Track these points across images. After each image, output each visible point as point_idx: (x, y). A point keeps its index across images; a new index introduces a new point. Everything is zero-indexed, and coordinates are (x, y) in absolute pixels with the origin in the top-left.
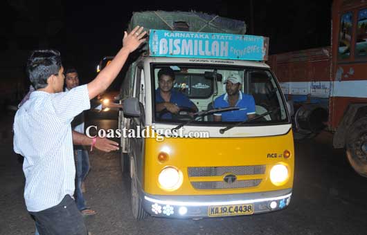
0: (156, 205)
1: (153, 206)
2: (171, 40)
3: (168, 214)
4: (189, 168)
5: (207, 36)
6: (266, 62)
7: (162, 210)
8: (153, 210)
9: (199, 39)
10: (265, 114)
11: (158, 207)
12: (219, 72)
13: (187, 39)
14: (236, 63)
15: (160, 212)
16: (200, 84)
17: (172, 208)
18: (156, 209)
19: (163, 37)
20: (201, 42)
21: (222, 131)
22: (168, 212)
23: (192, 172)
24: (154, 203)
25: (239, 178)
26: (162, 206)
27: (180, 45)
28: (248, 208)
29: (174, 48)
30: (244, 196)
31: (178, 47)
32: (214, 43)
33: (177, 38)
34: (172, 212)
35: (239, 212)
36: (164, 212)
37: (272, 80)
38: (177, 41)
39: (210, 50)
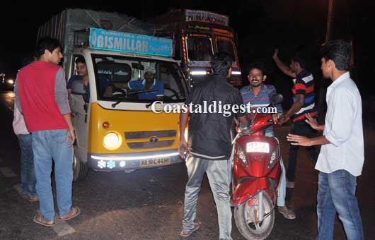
0: (102, 161)
1: (99, 162)
2: (106, 37)
3: (111, 168)
4: (125, 133)
5: (133, 36)
6: (173, 58)
7: (106, 164)
8: (99, 166)
9: (127, 38)
10: (173, 96)
11: (102, 163)
12: (142, 63)
13: (119, 37)
14: (153, 58)
15: (105, 166)
16: (120, 72)
17: (114, 163)
18: (101, 165)
19: (100, 34)
20: (128, 40)
21: (147, 106)
22: (111, 166)
23: (128, 136)
24: (99, 160)
25: (160, 140)
26: (107, 161)
27: (113, 42)
28: (166, 160)
29: (109, 43)
30: (164, 152)
31: (111, 43)
32: (138, 42)
33: (111, 36)
34: (114, 166)
35: (161, 163)
36: (108, 166)
37: (178, 71)
38: (111, 38)
39: (135, 46)
